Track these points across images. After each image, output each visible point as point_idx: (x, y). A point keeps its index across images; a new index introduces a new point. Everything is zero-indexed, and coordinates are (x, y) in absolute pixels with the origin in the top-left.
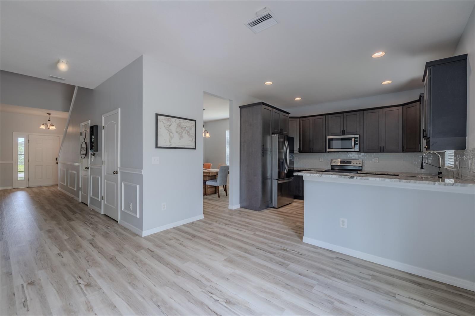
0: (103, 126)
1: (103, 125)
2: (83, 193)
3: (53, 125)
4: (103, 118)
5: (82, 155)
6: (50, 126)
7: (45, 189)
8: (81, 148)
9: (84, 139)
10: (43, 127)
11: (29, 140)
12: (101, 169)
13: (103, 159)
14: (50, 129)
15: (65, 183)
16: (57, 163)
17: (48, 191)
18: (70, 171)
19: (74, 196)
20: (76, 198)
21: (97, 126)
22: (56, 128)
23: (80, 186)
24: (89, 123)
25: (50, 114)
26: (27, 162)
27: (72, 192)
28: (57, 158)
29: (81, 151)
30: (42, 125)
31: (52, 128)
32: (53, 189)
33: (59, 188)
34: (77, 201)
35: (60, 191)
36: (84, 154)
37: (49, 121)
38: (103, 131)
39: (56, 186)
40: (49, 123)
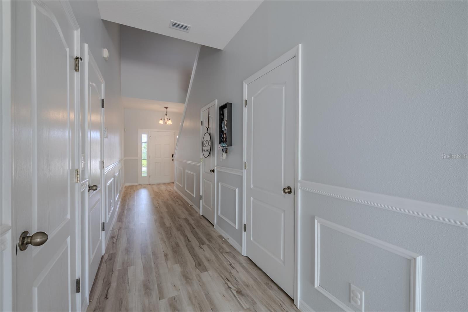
0: (246, 101)
1: (245, 97)
2: (205, 204)
3: (170, 120)
4: (245, 86)
5: (204, 152)
6: (167, 121)
7: (163, 188)
8: (203, 141)
9: (208, 129)
10: (161, 122)
11: (150, 137)
12: (242, 176)
13: (245, 159)
14: (167, 124)
15: (181, 184)
16: (173, 160)
17: (165, 191)
18: (187, 171)
19: (193, 204)
20: (195, 207)
21: (231, 104)
22: (172, 122)
23: (201, 194)
24: (217, 104)
25: (167, 108)
26: (149, 158)
27: (190, 197)
28: (173, 155)
29: (203, 146)
30: (160, 120)
31: (169, 123)
32: (170, 188)
33: (175, 188)
34: (197, 212)
35: (176, 192)
36: (207, 151)
37: (166, 115)
38: (245, 110)
39: (172, 184)
40: (166, 117)
